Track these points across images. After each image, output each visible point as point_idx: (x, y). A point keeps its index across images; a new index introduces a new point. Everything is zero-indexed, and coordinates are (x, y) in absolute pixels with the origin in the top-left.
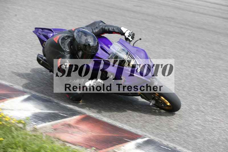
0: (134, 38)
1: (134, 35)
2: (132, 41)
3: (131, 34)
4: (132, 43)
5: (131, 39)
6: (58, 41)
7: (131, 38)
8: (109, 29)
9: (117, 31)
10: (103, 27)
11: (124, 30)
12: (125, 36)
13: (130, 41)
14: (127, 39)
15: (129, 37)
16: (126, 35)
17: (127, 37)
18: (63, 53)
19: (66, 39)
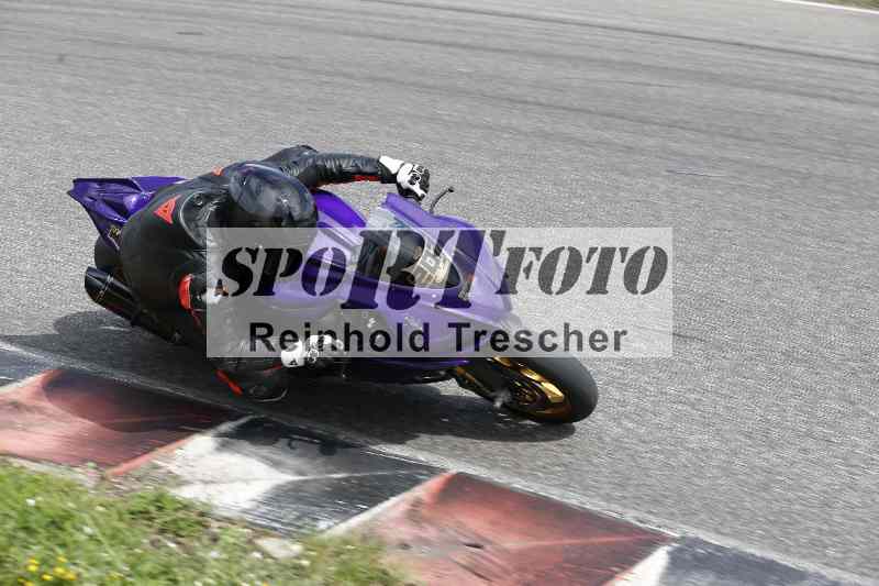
0: (428, 186)
1: (426, 175)
2: (423, 196)
3: (418, 174)
4: (426, 207)
5: (420, 192)
7: (421, 188)
8: (340, 166)
9: (368, 169)
10: (319, 163)
11: (391, 164)
12: (399, 185)
13: (419, 199)
14: (406, 193)
15: (412, 183)
16: (400, 179)
17: (405, 185)
18: (197, 256)
19: (201, 207)
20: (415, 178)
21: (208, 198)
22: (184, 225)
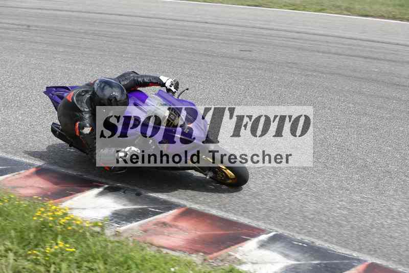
0: (178, 88)
1: (177, 84)
2: (175, 92)
3: (174, 83)
4: (176, 95)
5: (174, 90)
6: (72, 99)
7: (175, 88)
8: (144, 80)
9: (154, 81)
10: (136, 78)
11: (163, 79)
12: (166, 87)
13: (174, 93)
14: (169, 90)
15: (171, 87)
16: (166, 85)
17: (169, 87)
18: (81, 114)
19: (83, 95)
20: (172, 84)
21: (87, 92)
22: (76, 103)
